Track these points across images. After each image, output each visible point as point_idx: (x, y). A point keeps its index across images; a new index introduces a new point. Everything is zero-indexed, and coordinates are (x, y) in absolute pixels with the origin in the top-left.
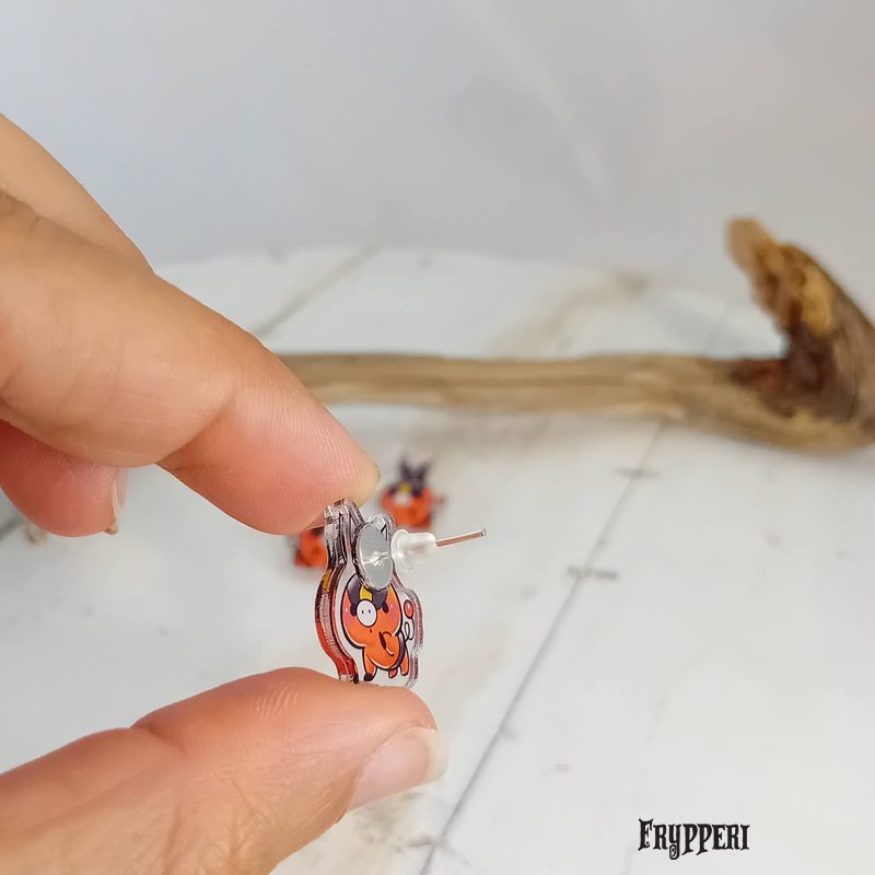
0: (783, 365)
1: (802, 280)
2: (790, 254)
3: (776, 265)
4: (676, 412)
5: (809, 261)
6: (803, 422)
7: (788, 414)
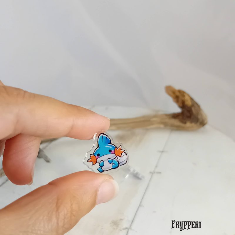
0: (182, 114)
1: (184, 96)
2: (180, 91)
3: (178, 94)
4: (162, 126)
5: (184, 92)
6: (188, 124)
7: (185, 123)
